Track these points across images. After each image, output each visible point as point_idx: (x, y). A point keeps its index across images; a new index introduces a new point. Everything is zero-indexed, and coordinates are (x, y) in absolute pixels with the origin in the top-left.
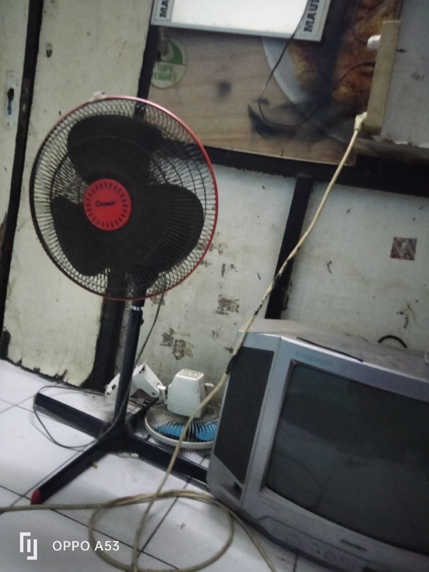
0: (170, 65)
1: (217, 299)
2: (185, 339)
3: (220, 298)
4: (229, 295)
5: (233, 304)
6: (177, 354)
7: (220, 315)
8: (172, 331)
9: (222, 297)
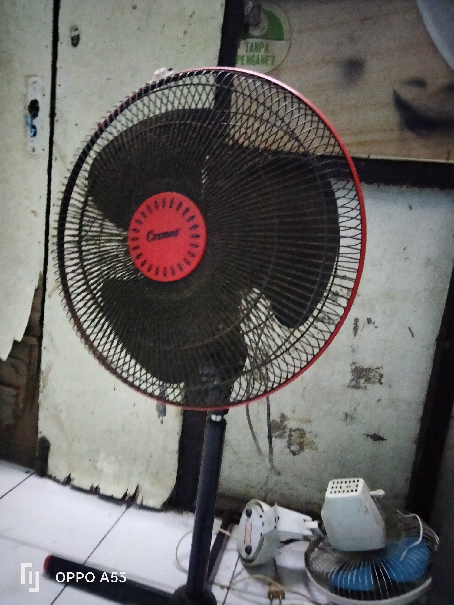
0: (265, 41)
1: (349, 368)
2: (304, 426)
3: (354, 367)
4: (367, 361)
5: (373, 374)
6: (293, 448)
7: (355, 390)
8: (283, 417)
9: (356, 365)
